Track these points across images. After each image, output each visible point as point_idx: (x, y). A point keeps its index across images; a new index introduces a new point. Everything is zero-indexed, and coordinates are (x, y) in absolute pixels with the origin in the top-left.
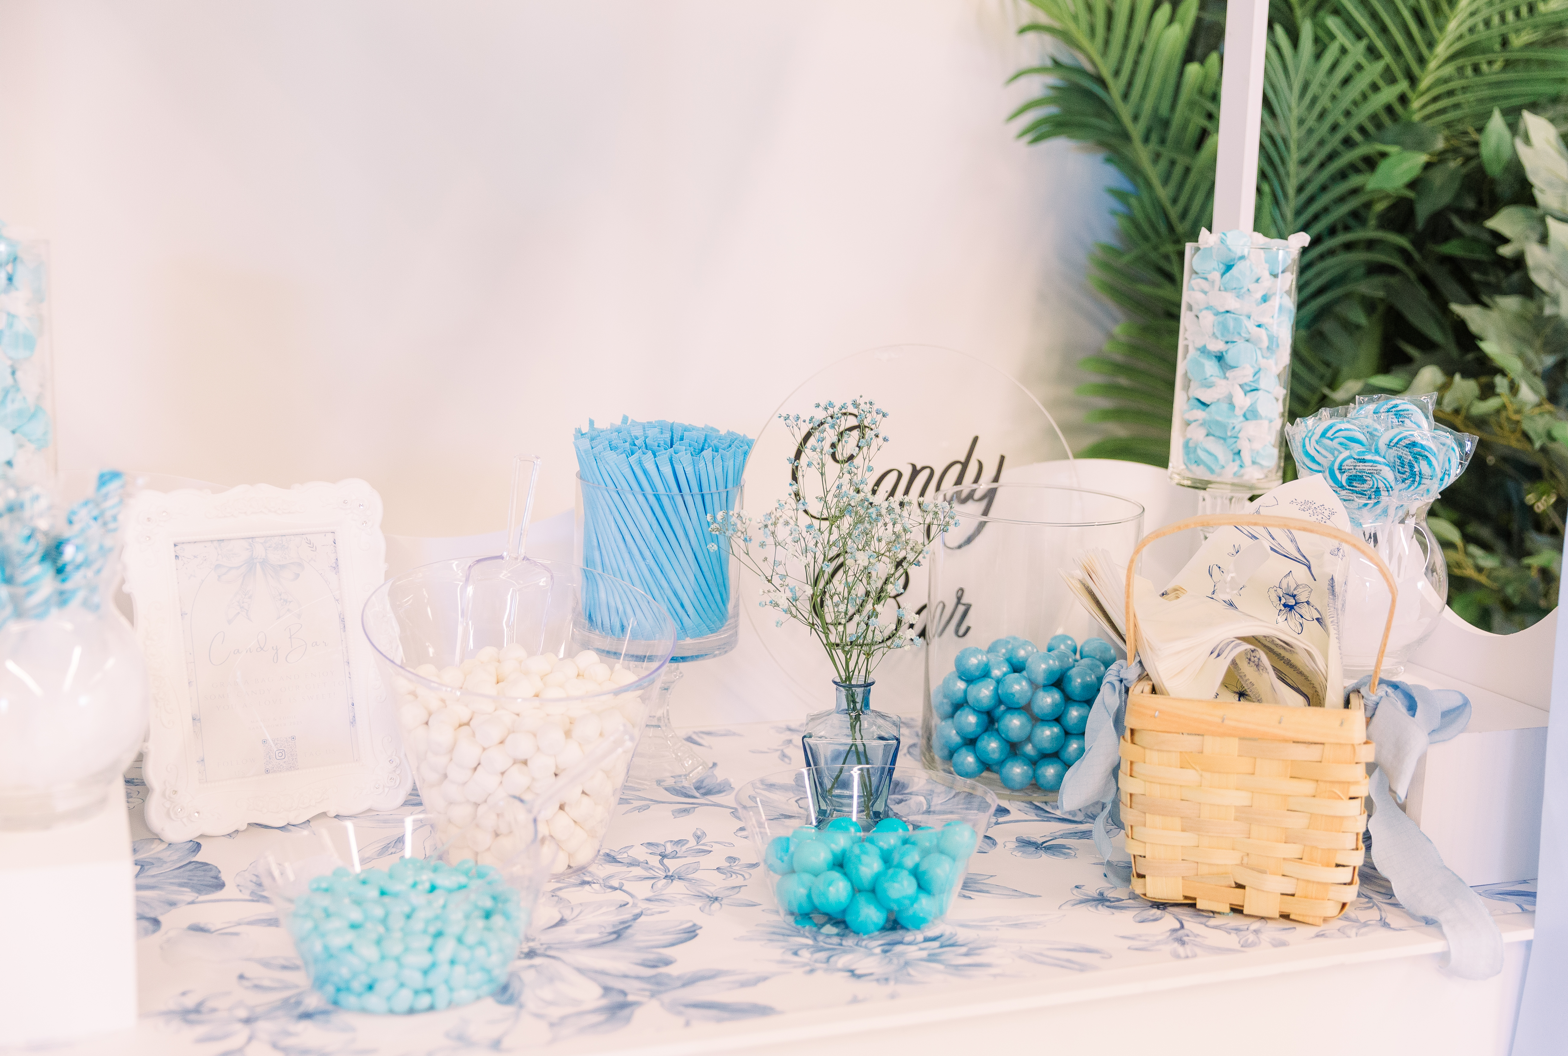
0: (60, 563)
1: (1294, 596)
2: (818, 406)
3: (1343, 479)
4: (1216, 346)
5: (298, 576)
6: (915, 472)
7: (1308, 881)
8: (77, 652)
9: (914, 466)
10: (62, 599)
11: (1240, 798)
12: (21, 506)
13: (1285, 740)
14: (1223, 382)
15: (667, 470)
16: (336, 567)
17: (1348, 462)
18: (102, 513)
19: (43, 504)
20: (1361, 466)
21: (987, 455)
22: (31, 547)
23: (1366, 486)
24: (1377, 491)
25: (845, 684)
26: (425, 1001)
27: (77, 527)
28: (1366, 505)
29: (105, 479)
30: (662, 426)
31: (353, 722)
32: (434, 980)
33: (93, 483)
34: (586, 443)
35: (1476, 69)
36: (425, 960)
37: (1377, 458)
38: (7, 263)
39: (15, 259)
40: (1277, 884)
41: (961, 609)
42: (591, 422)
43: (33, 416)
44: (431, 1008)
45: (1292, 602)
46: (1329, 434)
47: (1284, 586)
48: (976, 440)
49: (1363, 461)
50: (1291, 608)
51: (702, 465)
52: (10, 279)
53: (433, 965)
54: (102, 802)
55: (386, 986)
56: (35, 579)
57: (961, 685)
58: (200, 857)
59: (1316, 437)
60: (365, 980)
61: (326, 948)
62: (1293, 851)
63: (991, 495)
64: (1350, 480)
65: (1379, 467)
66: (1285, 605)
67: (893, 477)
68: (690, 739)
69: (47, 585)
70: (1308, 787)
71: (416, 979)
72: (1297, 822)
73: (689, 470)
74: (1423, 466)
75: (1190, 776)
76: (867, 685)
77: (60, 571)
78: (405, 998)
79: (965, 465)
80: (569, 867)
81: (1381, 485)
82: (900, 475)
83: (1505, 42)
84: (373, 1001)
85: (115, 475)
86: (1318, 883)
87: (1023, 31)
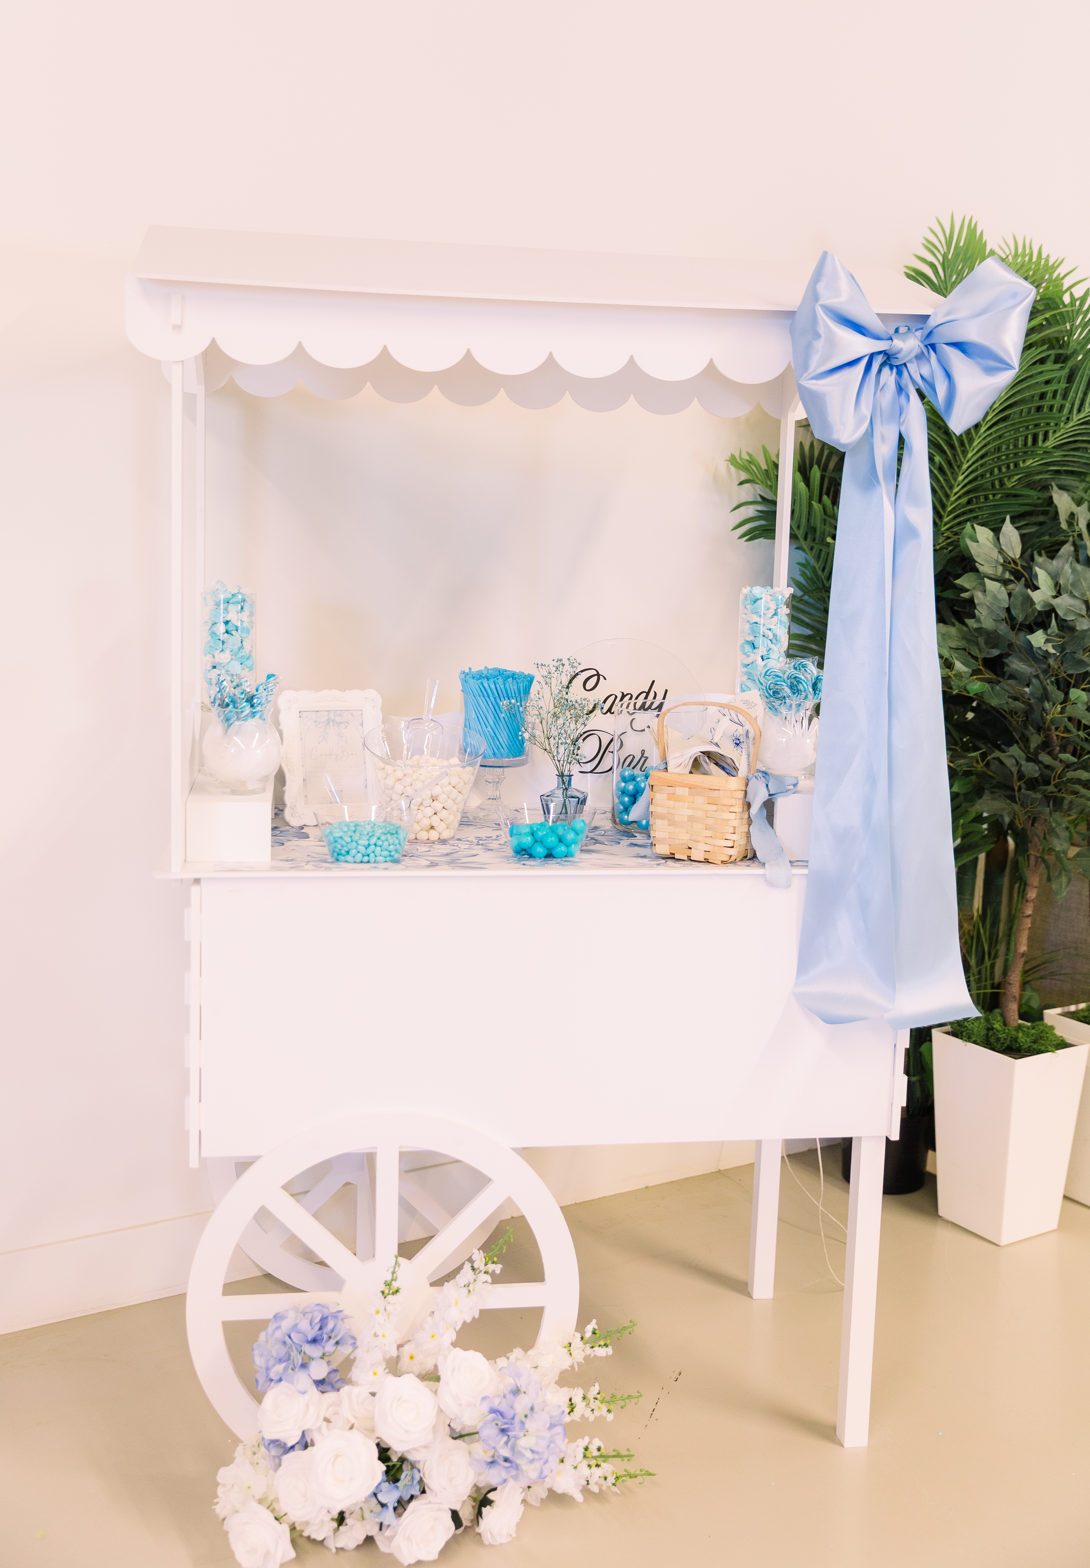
0: (252, 703)
1: (739, 740)
2: (554, 660)
3: (771, 692)
4: (751, 638)
5: (347, 727)
6: (623, 696)
7: (714, 846)
8: (257, 735)
9: (623, 693)
10: (253, 714)
11: (689, 812)
12: (241, 684)
13: (705, 788)
14: (752, 655)
15: (493, 686)
16: (362, 725)
17: (772, 685)
18: (268, 688)
19: (248, 683)
20: (777, 687)
21: (659, 689)
22: (243, 696)
23: (779, 696)
24: (784, 697)
25: (561, 775)
26: (366, 859)
27: (260, 691)
28: (781, 703)
29: (269, 677)
30: (495, 669)
31: (366, 786)
32: (369, 851)
33: (265, 678)
34: (463, 676)
35: (986, 498)
36: (366, 843)
37: (784, 684)
38: (241, 602)
39: (244, 601)
40: (702, 847)
41: (643, 759)
42: (470, 669)
43: (248, 658)
44: (368, 862)
45: (738, 742)
46: (768, 674)
47: (735, 735)
48: (653, 682)
49: (777, 684)
50: (737, 744)
51: (507, 685)
52: (242, 608)
53: (369, 845)
54: (264, 790)
55: (353, 852)
56: (244, 707)
57: (623, 784)
58: (302, 831)
59: (763, 675)
60: (346, 849)
61: (334, 838)
62: (709, 833)
63: (660, 707)
64: (774, 693)
65: (783, 687)
66: (736, 743)
67: (612, 699)
68: (516, 810)
69: (248, 710)
70: (714, 807)
71: (362, 849)
72: (710, 822)
73: (502, 686)
74: (800, 687)
75: (671, 803)
76: (570, 776)
77: (252, 706)
78: (359, 857)
79: (648, 693)
80: (439, 839)
81: (785, 695)
82: (616, 697)
83: (1002, 484)
84: (349, 858)
85: (273, 675)
86: (718, 846)
87: (741, 483)
